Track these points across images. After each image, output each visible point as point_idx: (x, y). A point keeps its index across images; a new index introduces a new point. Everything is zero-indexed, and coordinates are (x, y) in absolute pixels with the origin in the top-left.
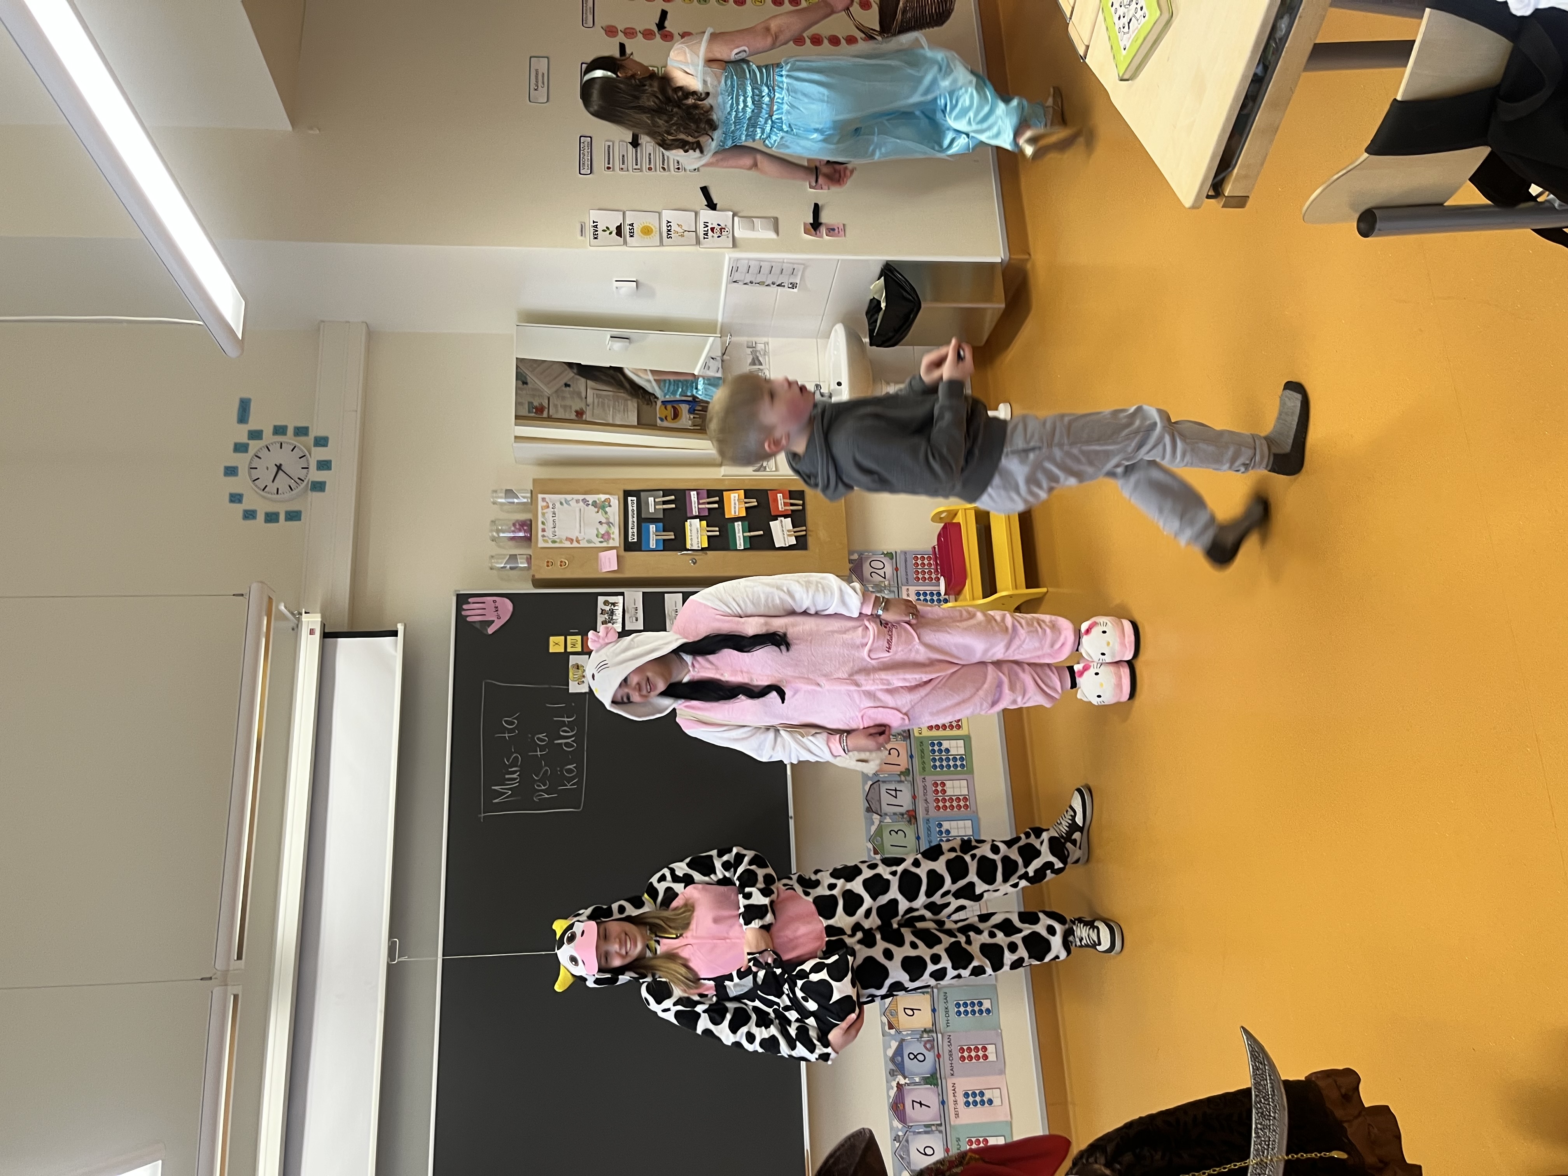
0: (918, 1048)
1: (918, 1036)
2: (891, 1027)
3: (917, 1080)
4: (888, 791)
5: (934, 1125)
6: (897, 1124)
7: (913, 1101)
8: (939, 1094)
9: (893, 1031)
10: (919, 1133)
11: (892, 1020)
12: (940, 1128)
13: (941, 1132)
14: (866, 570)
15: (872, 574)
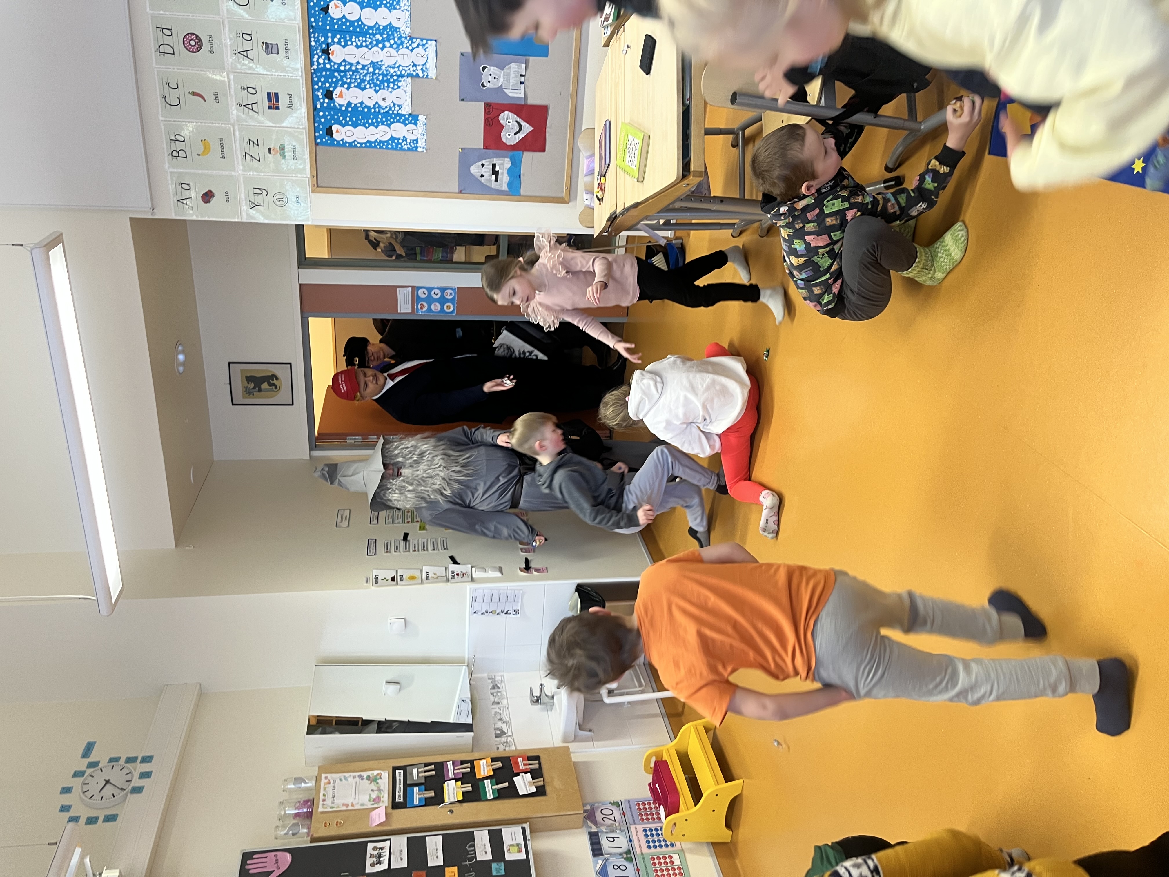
14: (599, 816)
15: (604, 819)
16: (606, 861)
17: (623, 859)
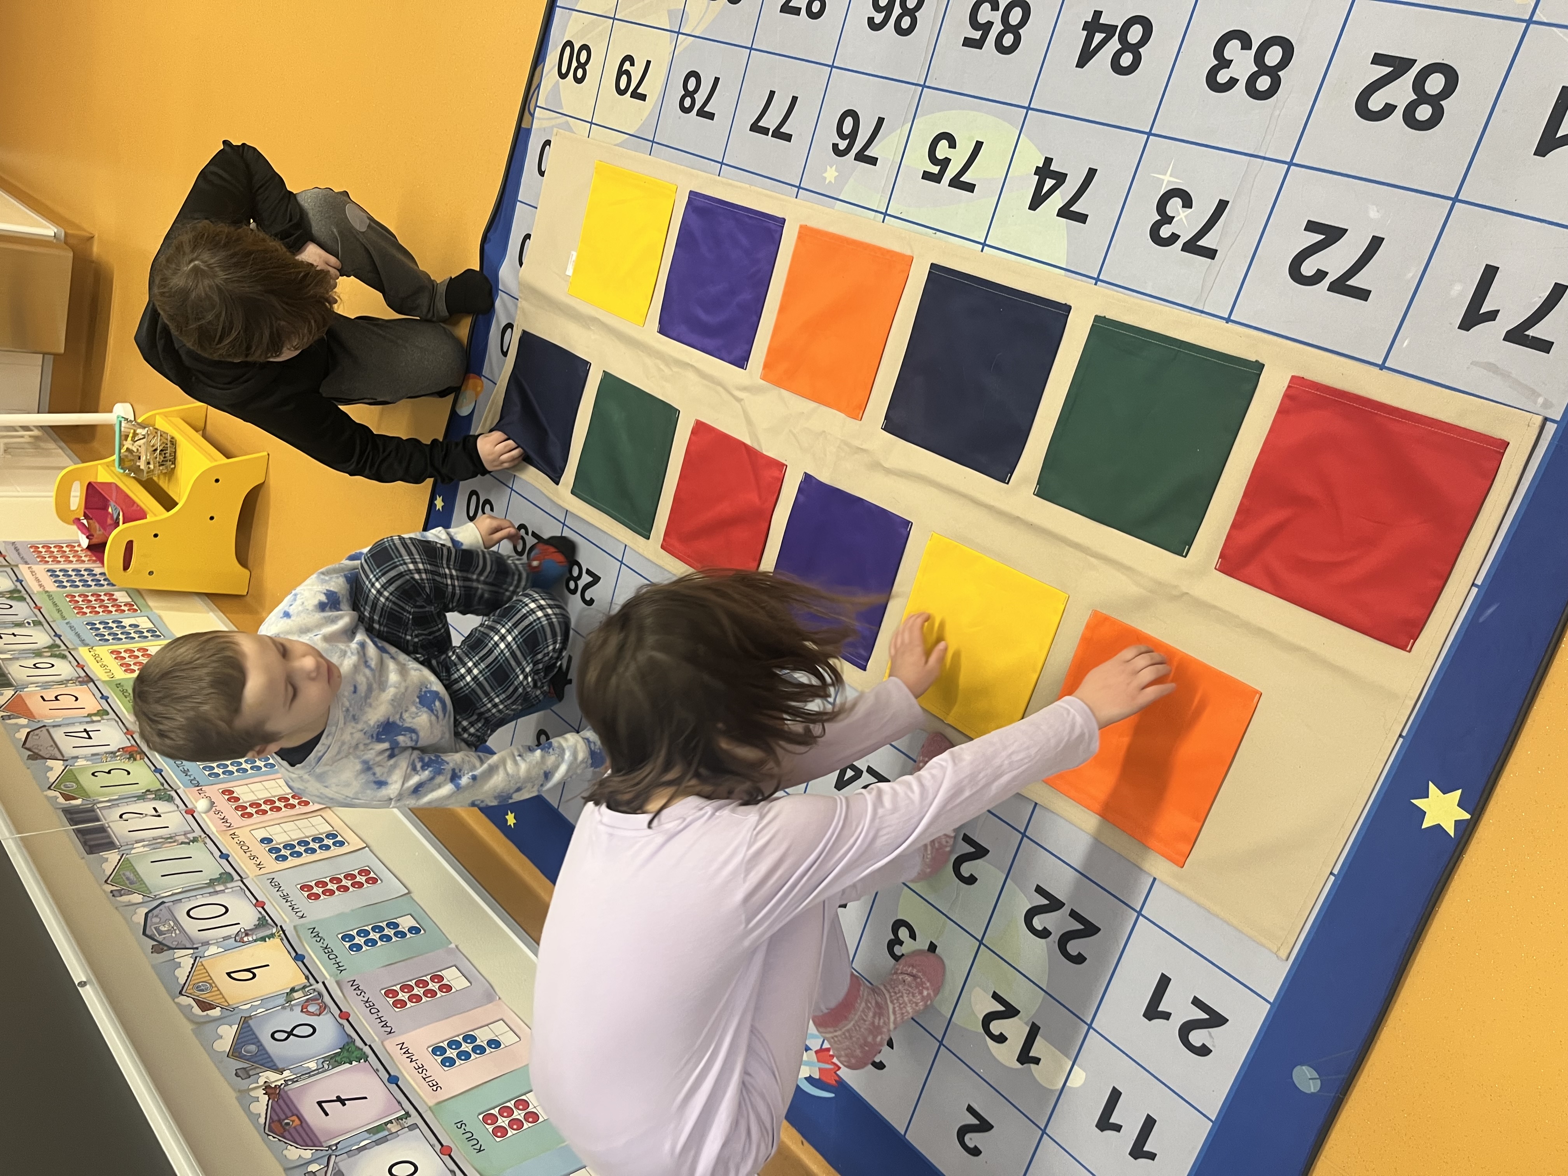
0: (292, 1018)
1: (282, 1001)
2: (205, 1006)
3: (313, 1065)
4: (68, 734)
5: (391, 1122)
6: (294, 1153)
7: (320, 1103)
8: (376, 1071)
9: (216, 1012)
10: (364, 1148)
11: (205, 997)
12: (410, 1121)
13: (415, 1126)
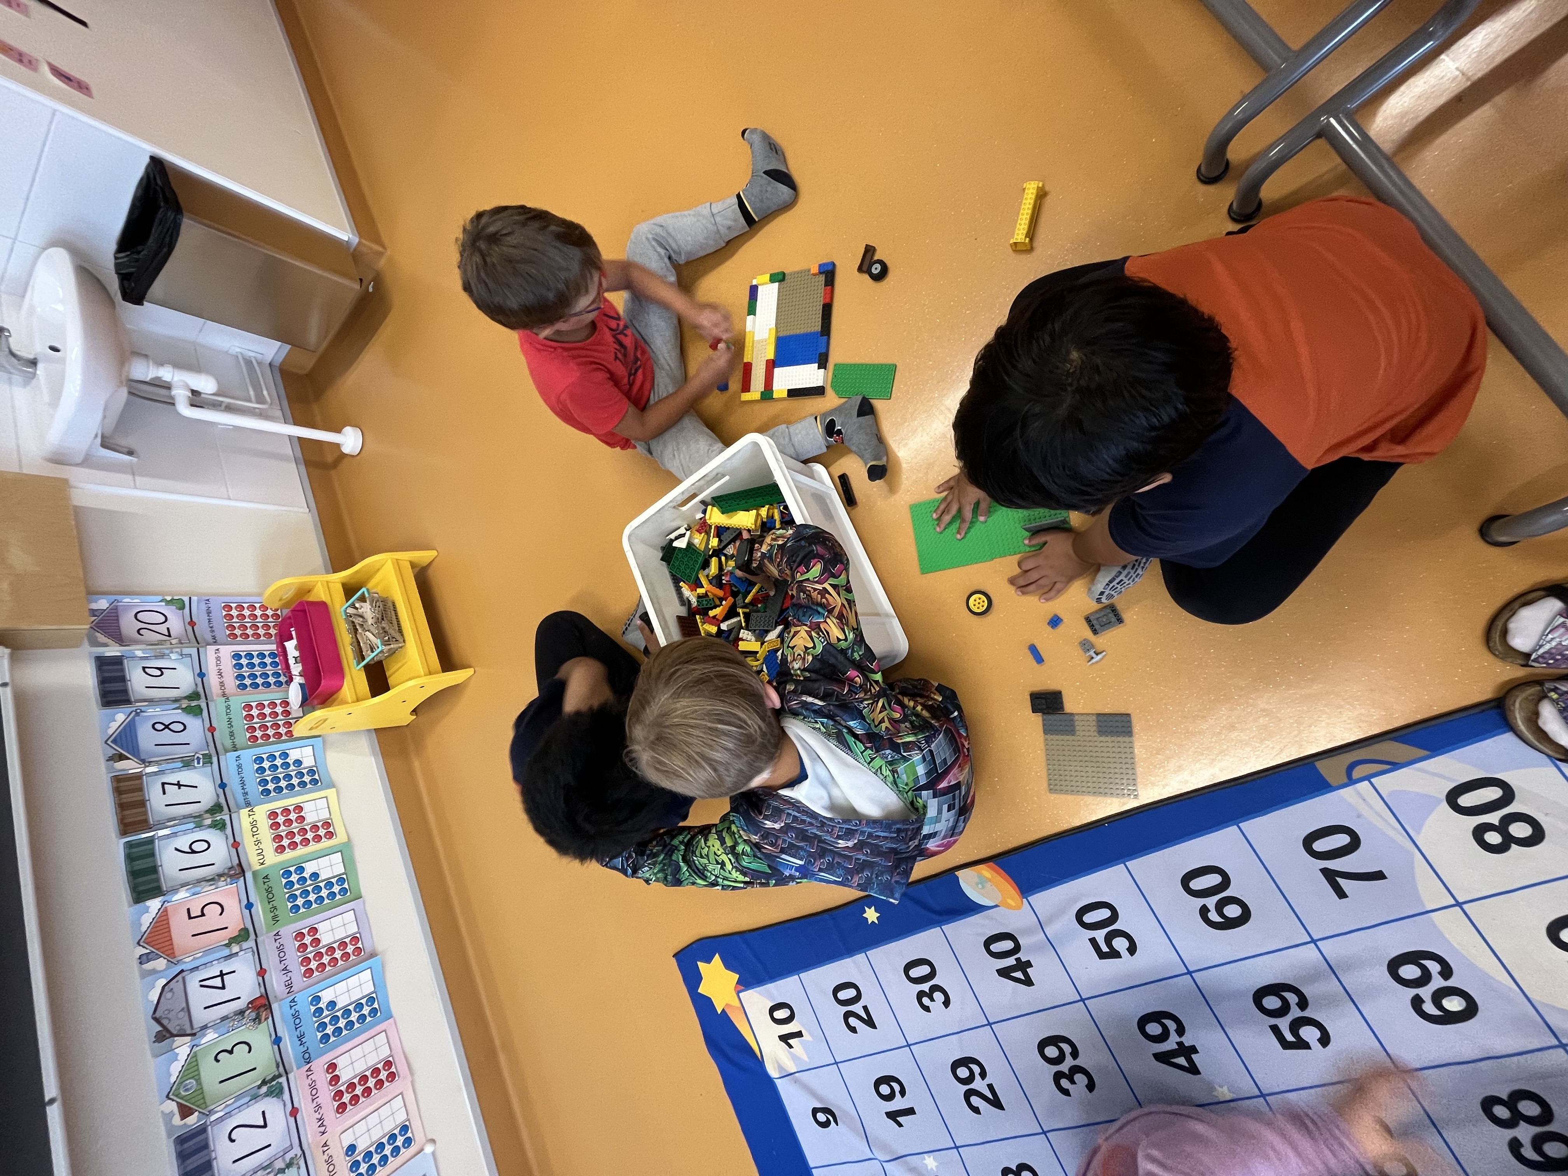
4: (203, 983)
14: (128, 625)
15: (142, 632)
16: (137, 714)
17: (180, 711)
